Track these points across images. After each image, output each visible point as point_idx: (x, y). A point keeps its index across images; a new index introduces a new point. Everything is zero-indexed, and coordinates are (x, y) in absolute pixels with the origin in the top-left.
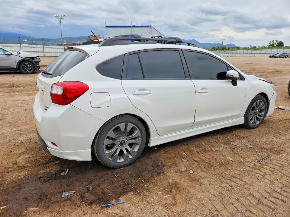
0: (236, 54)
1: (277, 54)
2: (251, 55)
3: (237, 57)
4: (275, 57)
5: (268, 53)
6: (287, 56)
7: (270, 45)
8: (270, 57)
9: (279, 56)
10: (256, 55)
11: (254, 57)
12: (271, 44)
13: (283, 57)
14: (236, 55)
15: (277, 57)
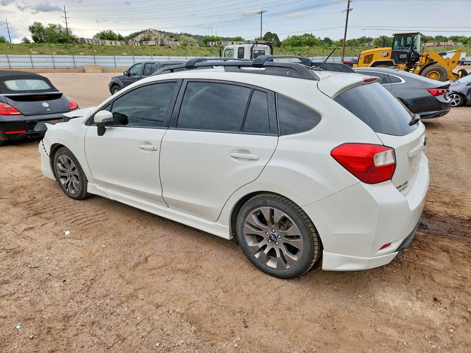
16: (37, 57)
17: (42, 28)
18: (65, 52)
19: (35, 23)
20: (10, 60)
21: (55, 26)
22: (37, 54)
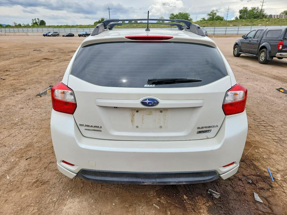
0: (6, 32)
1: (49, 33)
2: (24, 34)
3: (8, 35)
4: (49, 36)
5: (41, 31)
6: (58, 34)
7: (33, 24)
8: (44, 35)
9: (52, 35)
10: (29, 34)
11: (28, 35)
12: (34, 22)
13: (55, 36)
14: (7, 34)
15: (51, 36)
16: (230, 28)
17: (247, 10)
18: (249, 24)
19: (244, 7)
20: (215, 30)
21: (255, 8)
22: (232, 26)
